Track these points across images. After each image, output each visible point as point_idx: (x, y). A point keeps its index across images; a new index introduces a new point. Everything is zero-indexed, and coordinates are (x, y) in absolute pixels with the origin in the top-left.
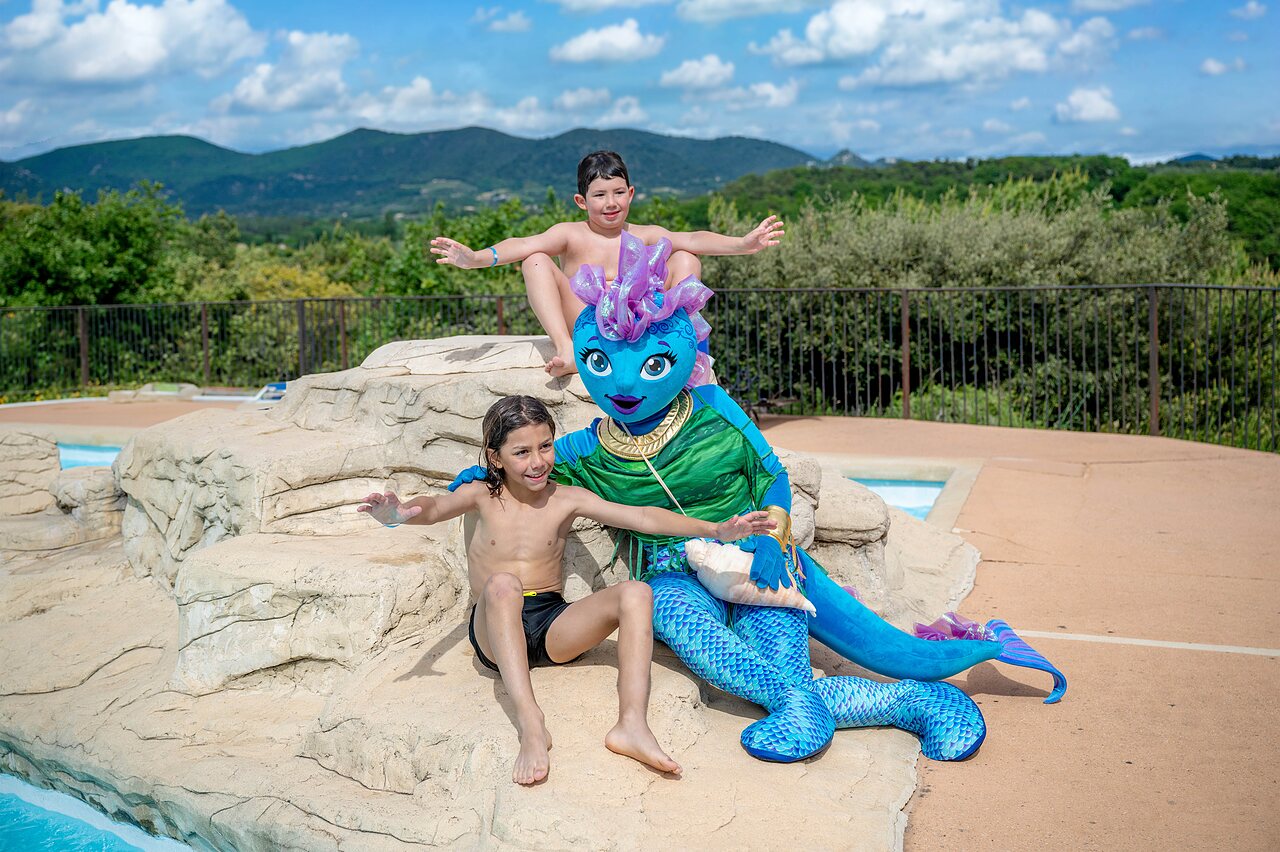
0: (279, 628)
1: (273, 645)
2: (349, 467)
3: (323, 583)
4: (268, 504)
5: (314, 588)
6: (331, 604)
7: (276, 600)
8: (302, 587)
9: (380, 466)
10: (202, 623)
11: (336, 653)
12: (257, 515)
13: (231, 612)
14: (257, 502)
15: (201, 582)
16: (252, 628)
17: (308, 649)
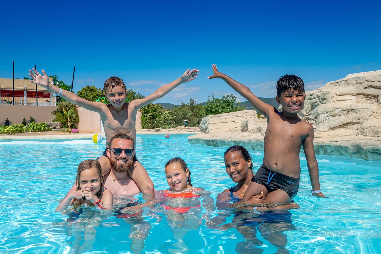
0: (342, 117)
1: (341, 120)
2: (348, 93)
3: (354, 107)
4: (333, 98)
5: (352, 108)
6: (356, 111)
7: (342, 111)
8: (348, 108)
9: (354, 93)
10: (323, 118)
11: (358, 121)
12: (330, 100)
13: (331, 115)
14: (330, 98)
15: (324, 109)
16: (335, 118)
17: (351, 120)
